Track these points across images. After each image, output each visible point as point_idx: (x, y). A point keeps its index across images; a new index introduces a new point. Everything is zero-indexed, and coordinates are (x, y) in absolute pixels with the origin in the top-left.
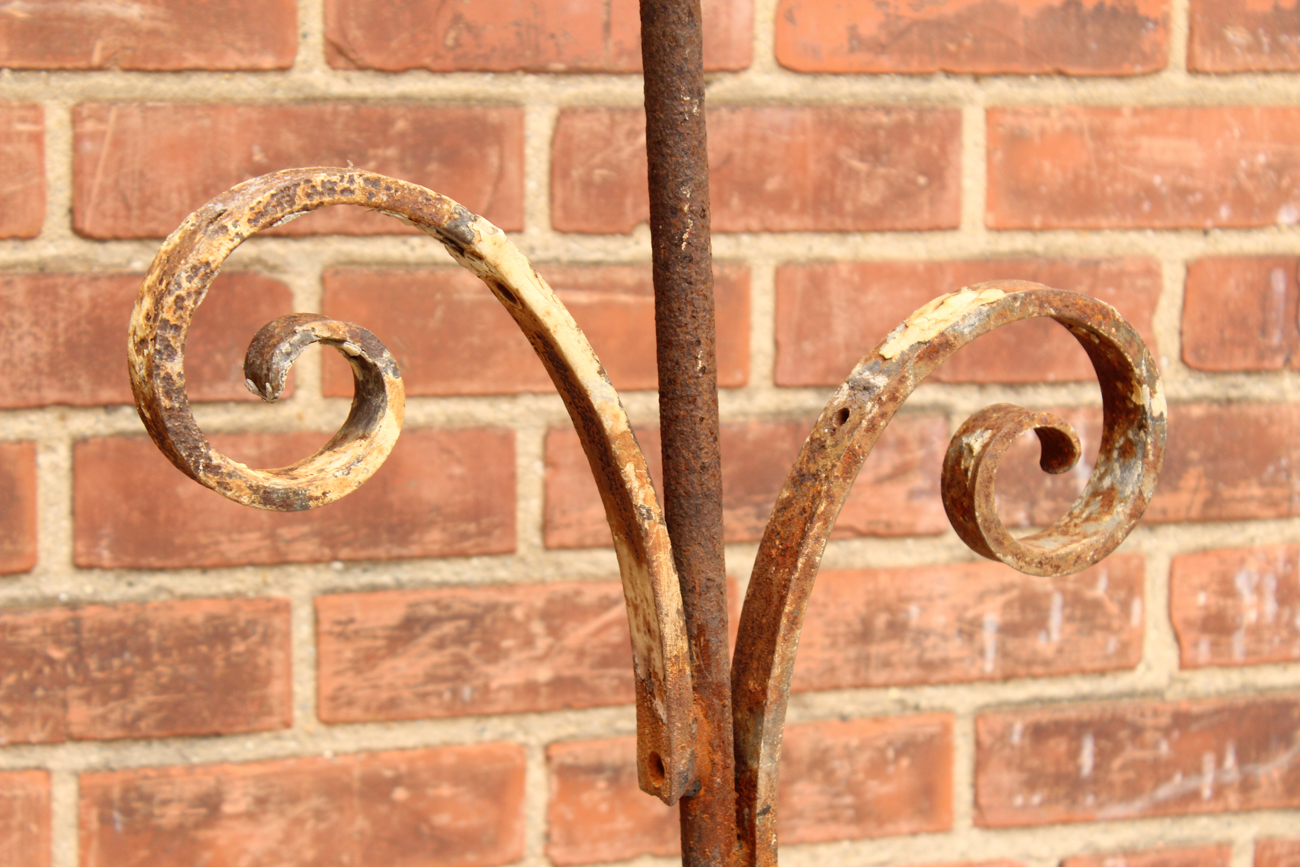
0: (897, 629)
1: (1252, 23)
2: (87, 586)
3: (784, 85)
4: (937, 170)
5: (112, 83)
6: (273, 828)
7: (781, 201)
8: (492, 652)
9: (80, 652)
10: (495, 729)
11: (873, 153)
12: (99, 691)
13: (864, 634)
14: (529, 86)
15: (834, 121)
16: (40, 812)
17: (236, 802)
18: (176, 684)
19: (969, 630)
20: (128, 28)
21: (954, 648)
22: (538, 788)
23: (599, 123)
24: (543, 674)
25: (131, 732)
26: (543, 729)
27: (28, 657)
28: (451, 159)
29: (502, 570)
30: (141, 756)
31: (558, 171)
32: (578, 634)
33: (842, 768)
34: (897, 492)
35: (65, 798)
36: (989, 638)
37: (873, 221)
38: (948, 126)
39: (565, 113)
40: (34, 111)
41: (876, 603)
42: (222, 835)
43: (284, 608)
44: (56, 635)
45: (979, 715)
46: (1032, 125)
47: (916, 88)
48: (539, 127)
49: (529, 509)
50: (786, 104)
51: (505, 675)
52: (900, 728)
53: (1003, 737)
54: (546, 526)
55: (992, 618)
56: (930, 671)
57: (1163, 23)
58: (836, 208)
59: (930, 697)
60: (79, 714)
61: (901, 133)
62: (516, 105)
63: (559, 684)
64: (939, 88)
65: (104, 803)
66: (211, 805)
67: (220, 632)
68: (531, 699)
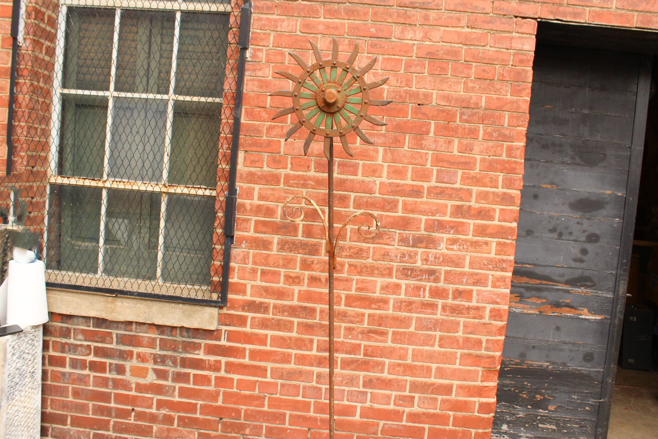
0: (388, 255)
1: (434, 193)
2: (303, 239)
3: (379, 196)
4: (396, 206)
5: (310, 190)
6: (319, 266)
7: (378, 208)
8: (343, 251)
9: (301, 245)
10: (342, 259)
11: (389, 204)
12: (303, 249)
13: (384, 255)
14: (351, 193)
15: (385, 200)
16: (296, 260)
17: (315, 262)
18: (310, 250)
19: (396, 256)
20: (312, 185)
21: (394, 258)
22: (347, 266)
23: (359, 198)
24: (348, 254)
25: (305, 254)
26: (347, 260)
27: (296, 245)
28: (343, 200)
29: (345, 243)
30: (306, 256)
31: (354, 202)
32: (352, 251)
33: (380, 269)
34: (389, 240)
35: (299, 259)
36: (399, 258)
37: (388, 211)
38: (398, 201)
39: (355, 196)
40: (302, 192)
41: (386, 252)
42: (313, 265)
43: (322, 243)
44: (299, 243)
45: (397, 266)
46: (407, 202)
47: (394, 197)
48: (352, 198)
49: (348, 237)
50: (379, 197)
51: (344, 254)
52: (387, 266)
53: (399, 269)
54: (350, 239)
55: (399, 256)
56: (391, 260)
57: (423, 193)
58: (384, 209)
59: (391, 263)
60: (301, 251)
61: (392, 202)
62: (350, 195)
63: (349, 255)
64: (397, 197)
65: (302, 260)
66: (313, 262)
67: (315, 245)
68: (346, 257)
